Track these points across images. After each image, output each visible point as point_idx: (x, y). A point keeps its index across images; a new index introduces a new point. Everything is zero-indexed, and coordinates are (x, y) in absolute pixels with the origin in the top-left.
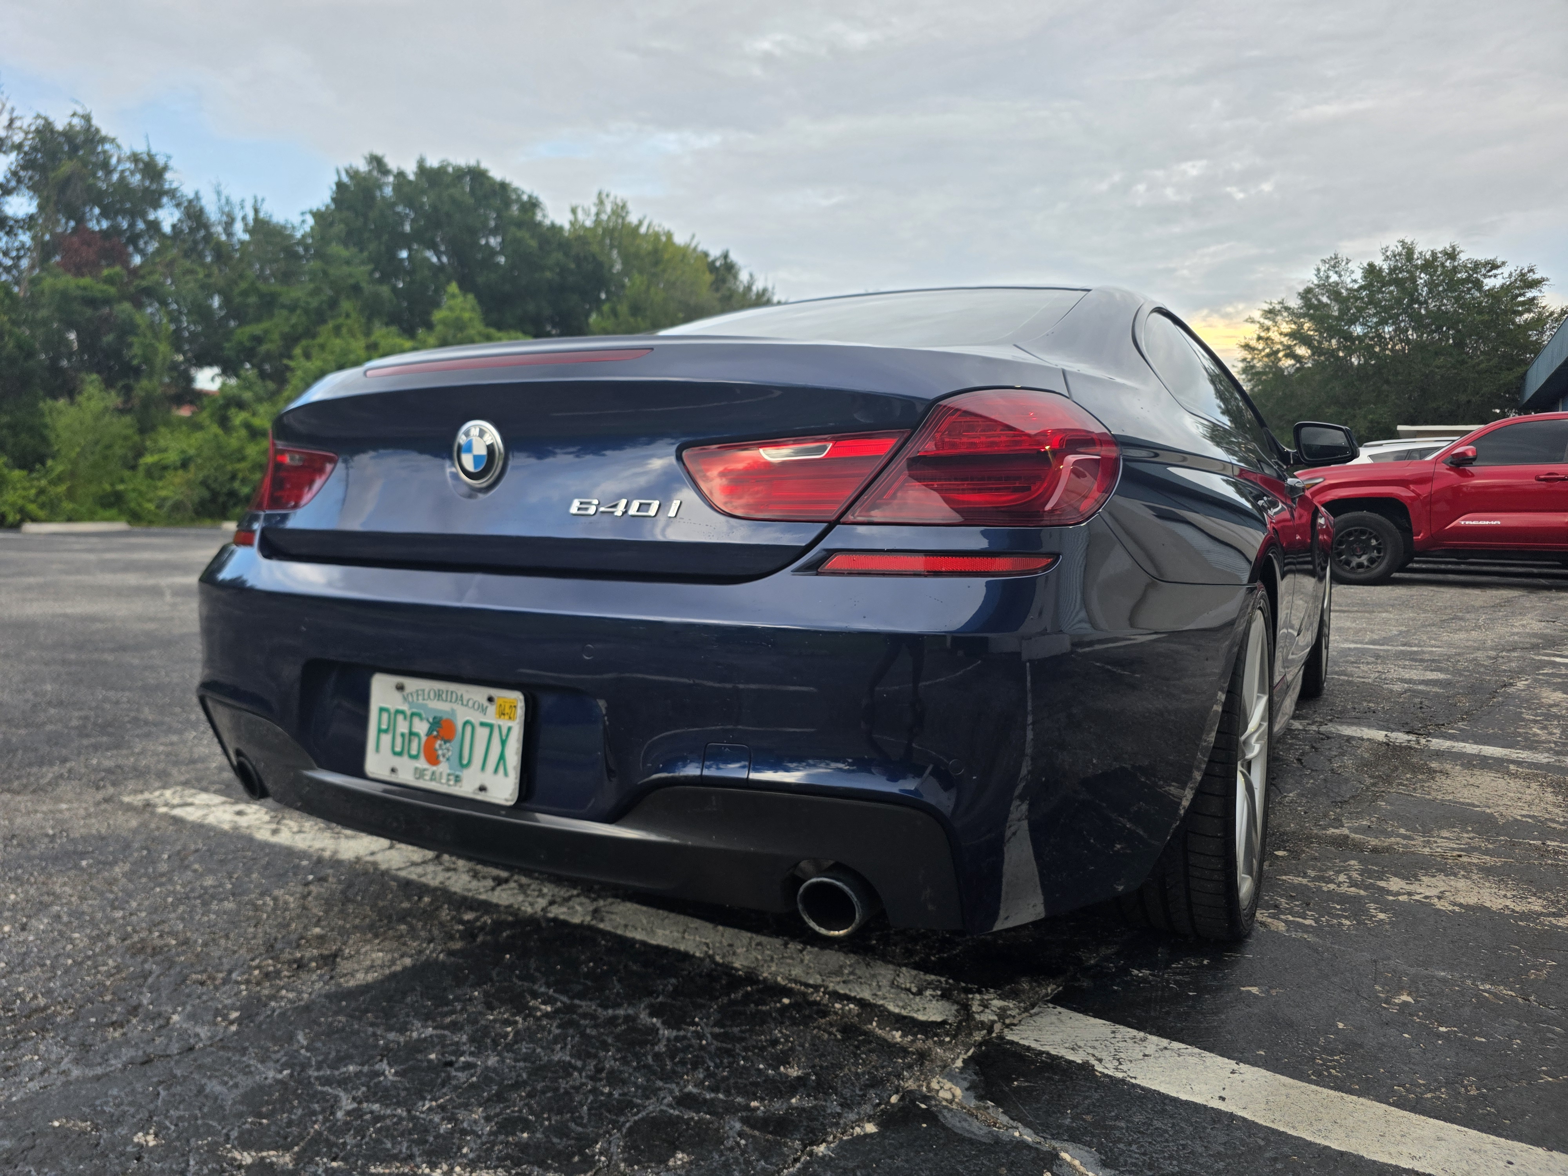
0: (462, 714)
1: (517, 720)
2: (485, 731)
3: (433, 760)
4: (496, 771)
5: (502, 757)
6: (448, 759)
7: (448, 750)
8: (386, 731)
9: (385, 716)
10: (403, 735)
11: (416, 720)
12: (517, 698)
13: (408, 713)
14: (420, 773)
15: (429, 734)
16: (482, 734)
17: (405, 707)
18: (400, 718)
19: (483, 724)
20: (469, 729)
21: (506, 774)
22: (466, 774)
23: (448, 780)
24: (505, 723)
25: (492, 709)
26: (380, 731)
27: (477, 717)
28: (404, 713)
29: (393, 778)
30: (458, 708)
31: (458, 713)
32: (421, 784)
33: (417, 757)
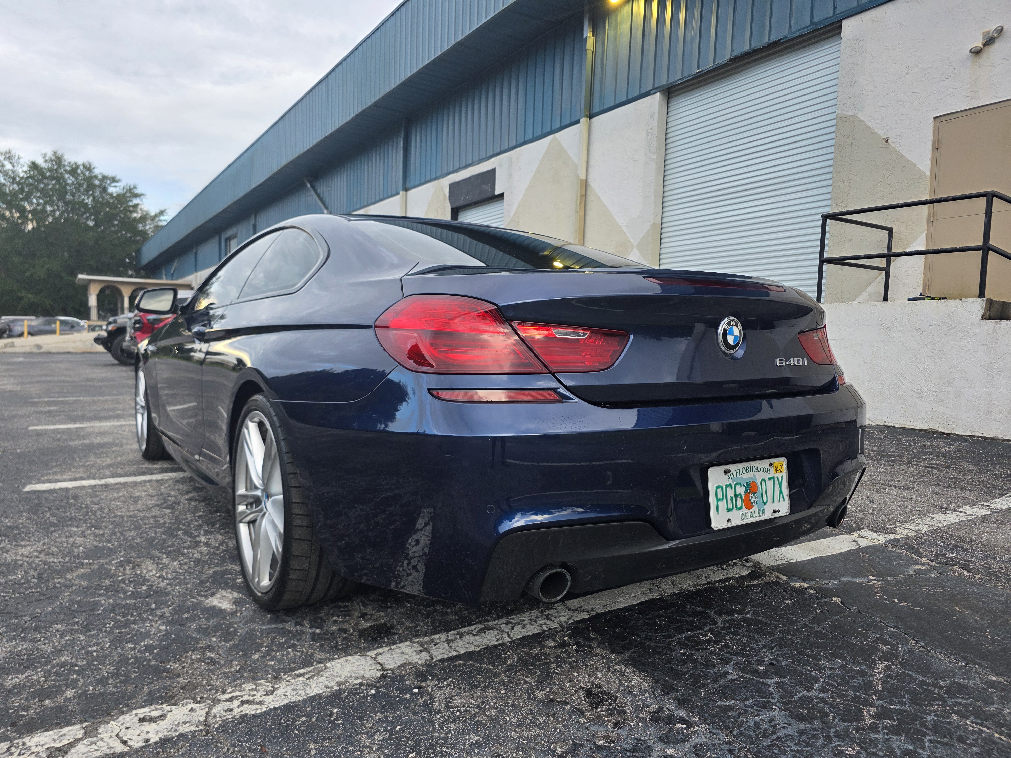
0: (758, 477)
1: (785, 472)
2: (771, 481)
3: (749, 505)
4: (779, 500)
5: (781, 492)
6: (757, 503)
7: (756, 498)
8: (722, 499)
9: (719, 491)
10: (732, 498)
11: (738, 488)
12: (783, 460)
13: (733, 485)
14: (742, 517)
15: (745, 493)
16: (769, 483)
17: (730, 482)
18: (729, 489)
19: (769, 479)
20: (763, 483)
21: (784, 500)
22: (766, 507)
23: (759, 514)
24: (780, 475)
25: (772, 469)
26: (718, 500)
27: (766, 476)
28: (730, 485)
29: (730, 525)
30: (756, 473)
31: (757, 477)
32: (745, 522)
33: (741, 508)
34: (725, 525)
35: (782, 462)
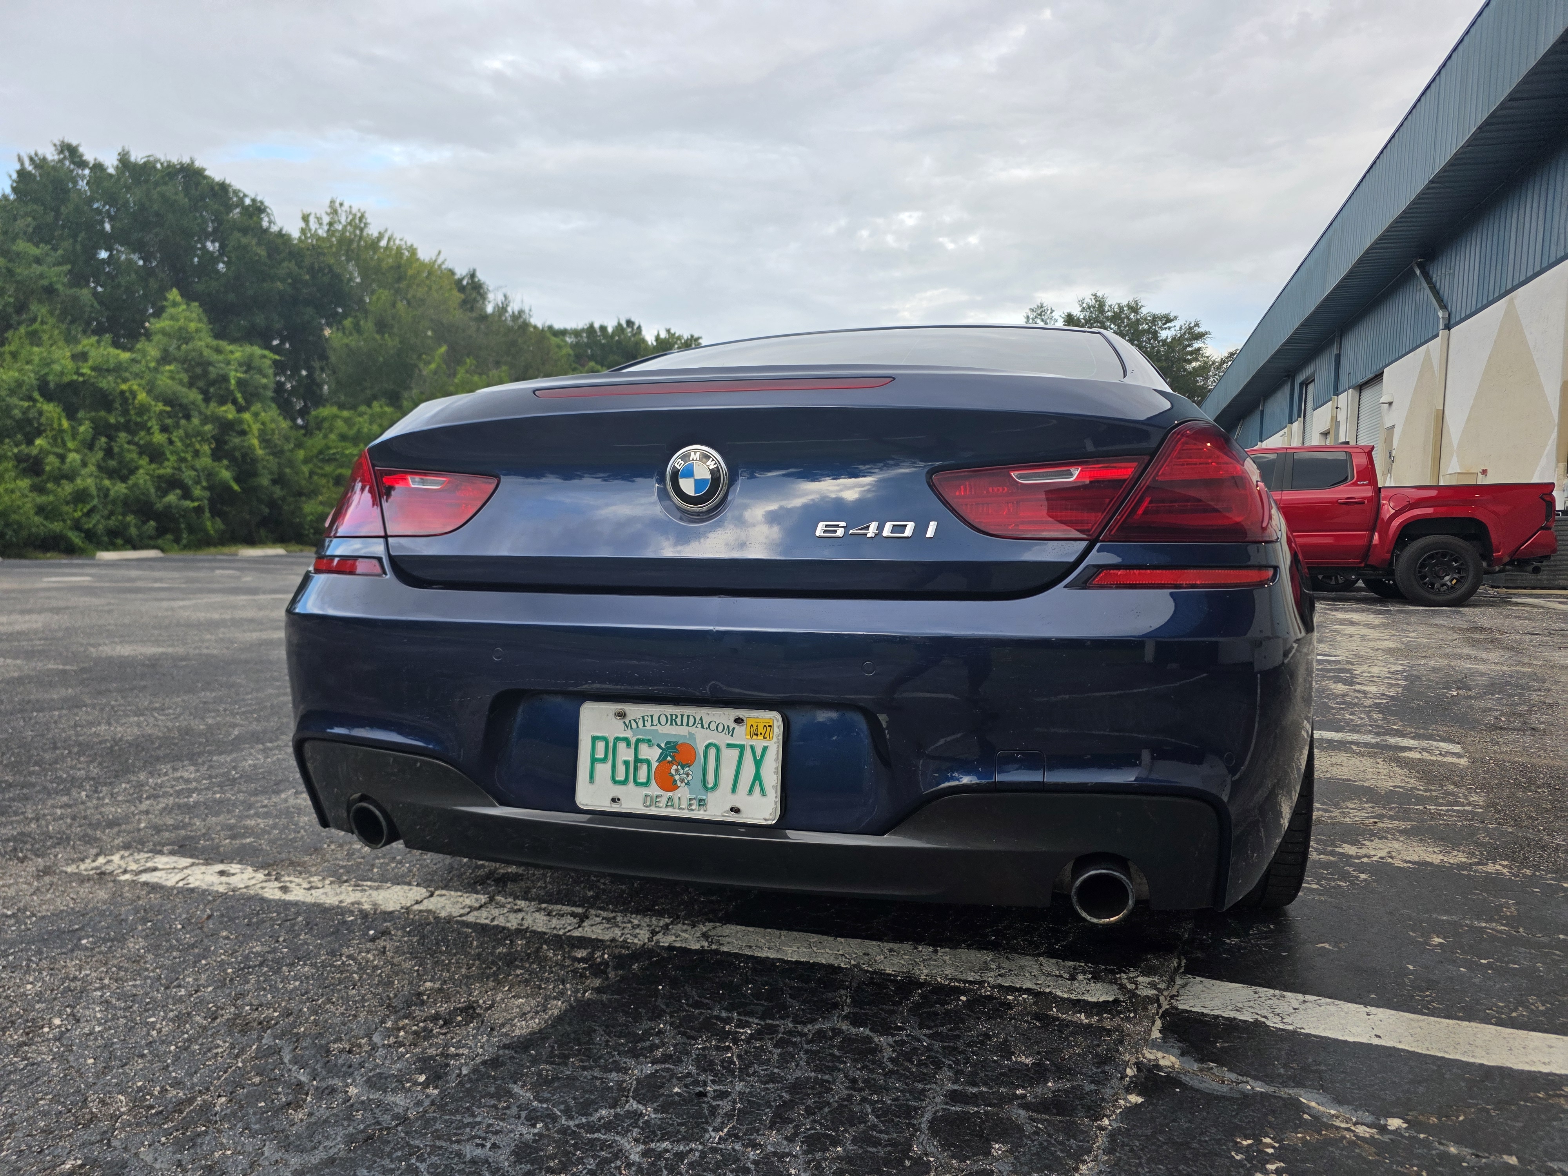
0: (701, 739)
1: (775, 739)
2: (736, 753)
3: (668, 784)
4: (750, 792)
5: (757, 777)
6: (688, 784)
7: (688, 775)
8: (604, 760)
9: (601, 745)
10: (626, 763)
11: (643, 747)
12: (774, 718)
13: (633, 740)
14: (647, 802)
15: (662, 759)
16: (730, 757)
17: (628, 734)
18: (622, 746)
19: (729, 746)
20: (712, 752)
21: (763, 793)
22: (712, 798)
23: (690, 805)
24: (759, 743)
25: (740, 730)
26: (594, 760)
27: (722, 739)
28: (626, 740)
29: (615, 808)
30: (698, 731)
31: (698, 736)
32: (653, 811)
33: (646, 784)
34: (605, 805)
35: (773, 720)
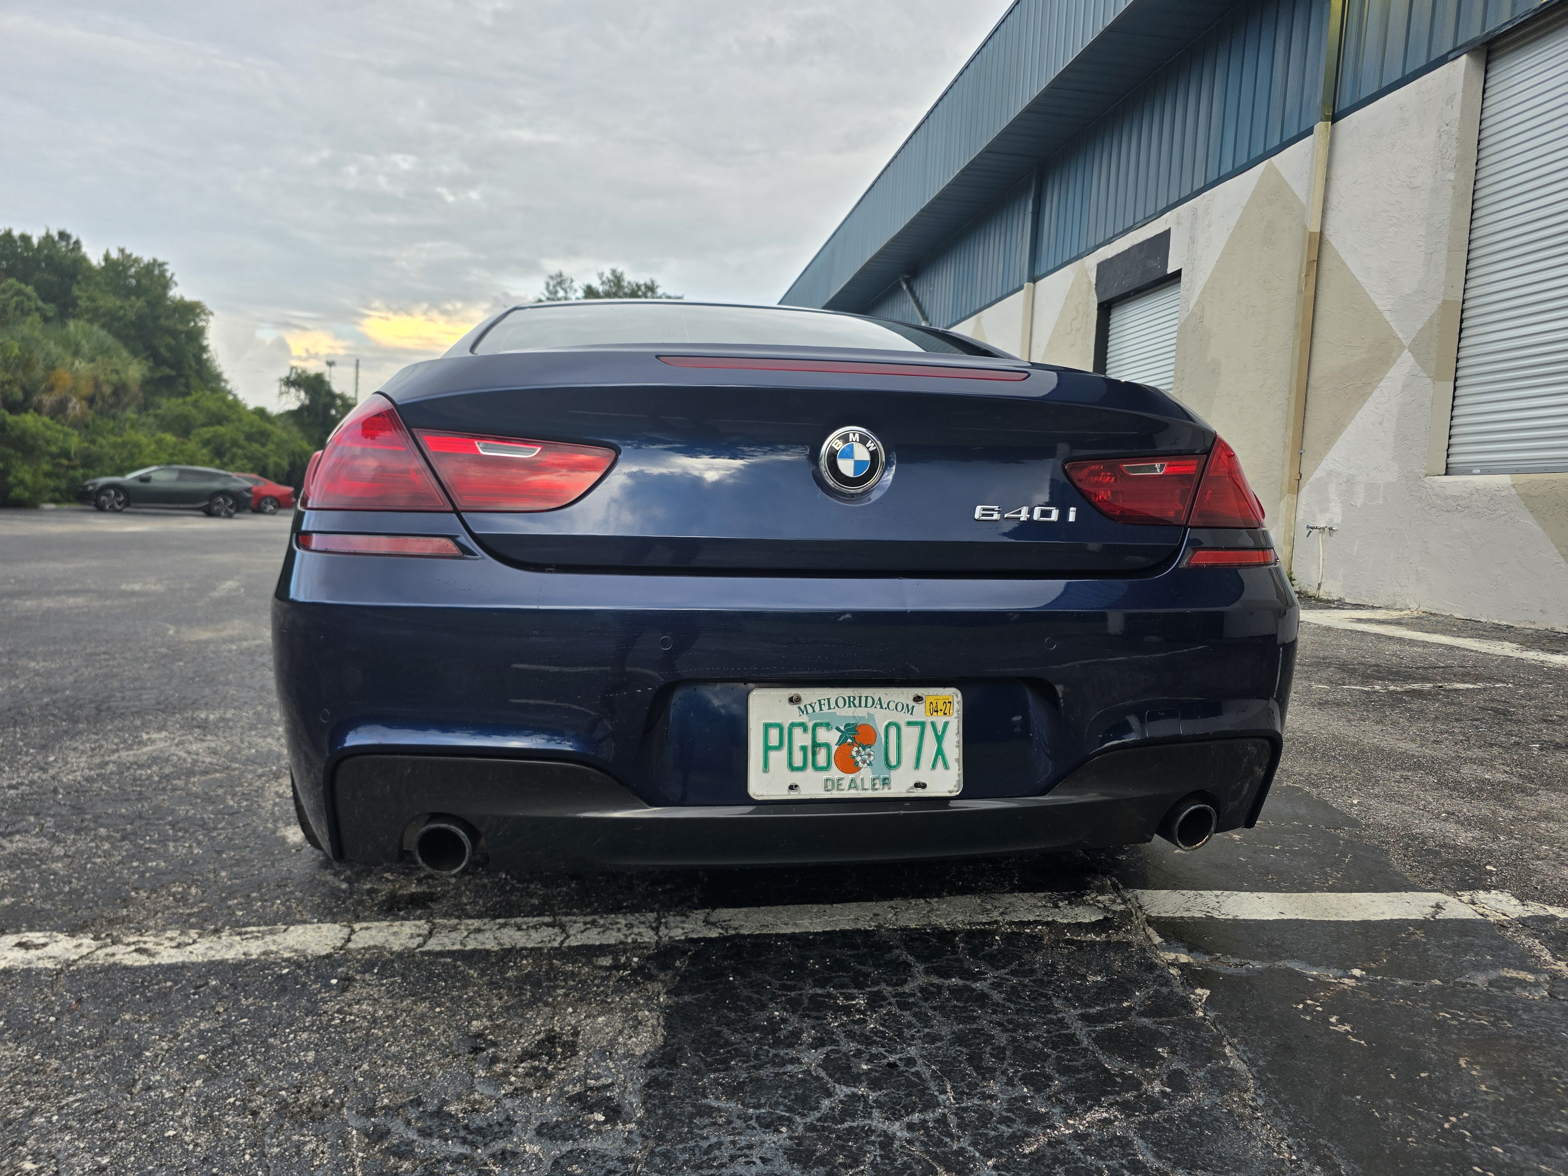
0: (880, 719)
1: (955, 715)
2: (916, 730)
3: (849, 765)
4: (934, 766)
5: (940, 752)
6: (870, 764)
7: (869, 755)
8: (779, 747)
9: (774, 734)
10: (804, 749)
11: (821, 731)
12: (953, 694)
13: (810, 725)
14: (830, 785)
15: (841, 742)
16: (910, 735)
17: (804, 719)
18: (798, 732)
19: (909, 724)
20: (893, 731)
21: (946, 766)
22: (895, 775)
23: (874, 785)
24: (940, 720)
25: (919, 708)
26: (767, 748)
27: (902, 718)
28: (803, 726)
29: (794, 795)
30: (877, 712)
31: (877, 717)
32: (835, 794)
33: (827, 768)
34: (783, 794)
35: (953, 696)
